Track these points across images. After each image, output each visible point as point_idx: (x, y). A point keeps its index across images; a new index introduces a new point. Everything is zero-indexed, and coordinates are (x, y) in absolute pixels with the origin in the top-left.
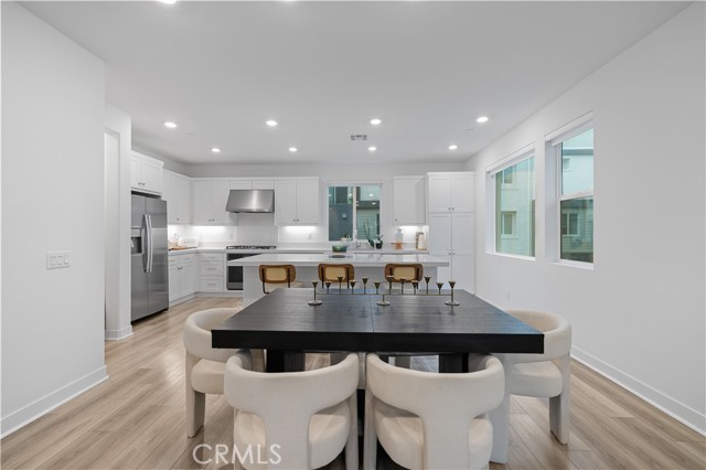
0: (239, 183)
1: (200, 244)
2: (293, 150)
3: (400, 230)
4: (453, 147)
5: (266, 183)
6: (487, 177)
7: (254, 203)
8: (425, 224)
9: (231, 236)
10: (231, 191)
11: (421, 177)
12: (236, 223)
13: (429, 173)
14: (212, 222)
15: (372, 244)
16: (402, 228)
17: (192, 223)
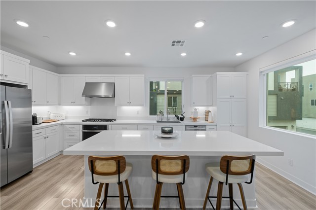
0: (92, 78)
1: (66, 118)
2: (128, 54)
3: (196, 110)
4: (239, 54)
5: (110, 78)
6: (260, 75)
7: (103, 91)
8: (212, 105)
9: (87, 112)
10: (86, 83)
11: (210, 75)
12: (91, 104)
13: (217, 73)
14: (73, 103)
15: (178, 118)
16: (197, 108)
17: (60, 104)
